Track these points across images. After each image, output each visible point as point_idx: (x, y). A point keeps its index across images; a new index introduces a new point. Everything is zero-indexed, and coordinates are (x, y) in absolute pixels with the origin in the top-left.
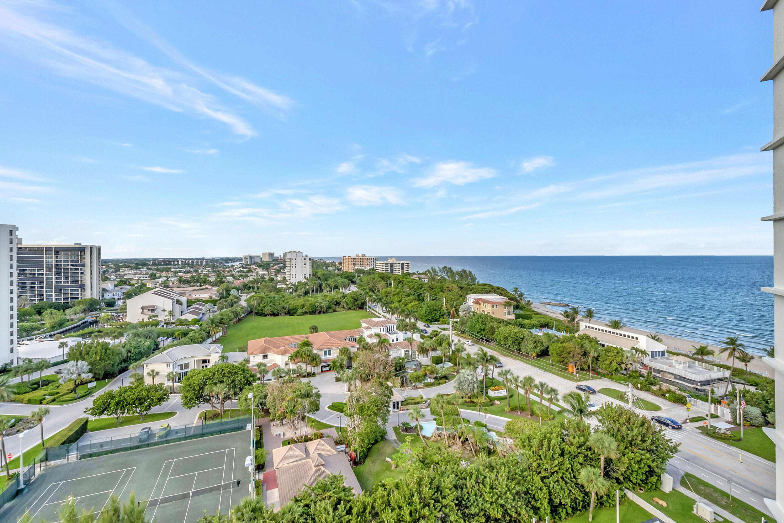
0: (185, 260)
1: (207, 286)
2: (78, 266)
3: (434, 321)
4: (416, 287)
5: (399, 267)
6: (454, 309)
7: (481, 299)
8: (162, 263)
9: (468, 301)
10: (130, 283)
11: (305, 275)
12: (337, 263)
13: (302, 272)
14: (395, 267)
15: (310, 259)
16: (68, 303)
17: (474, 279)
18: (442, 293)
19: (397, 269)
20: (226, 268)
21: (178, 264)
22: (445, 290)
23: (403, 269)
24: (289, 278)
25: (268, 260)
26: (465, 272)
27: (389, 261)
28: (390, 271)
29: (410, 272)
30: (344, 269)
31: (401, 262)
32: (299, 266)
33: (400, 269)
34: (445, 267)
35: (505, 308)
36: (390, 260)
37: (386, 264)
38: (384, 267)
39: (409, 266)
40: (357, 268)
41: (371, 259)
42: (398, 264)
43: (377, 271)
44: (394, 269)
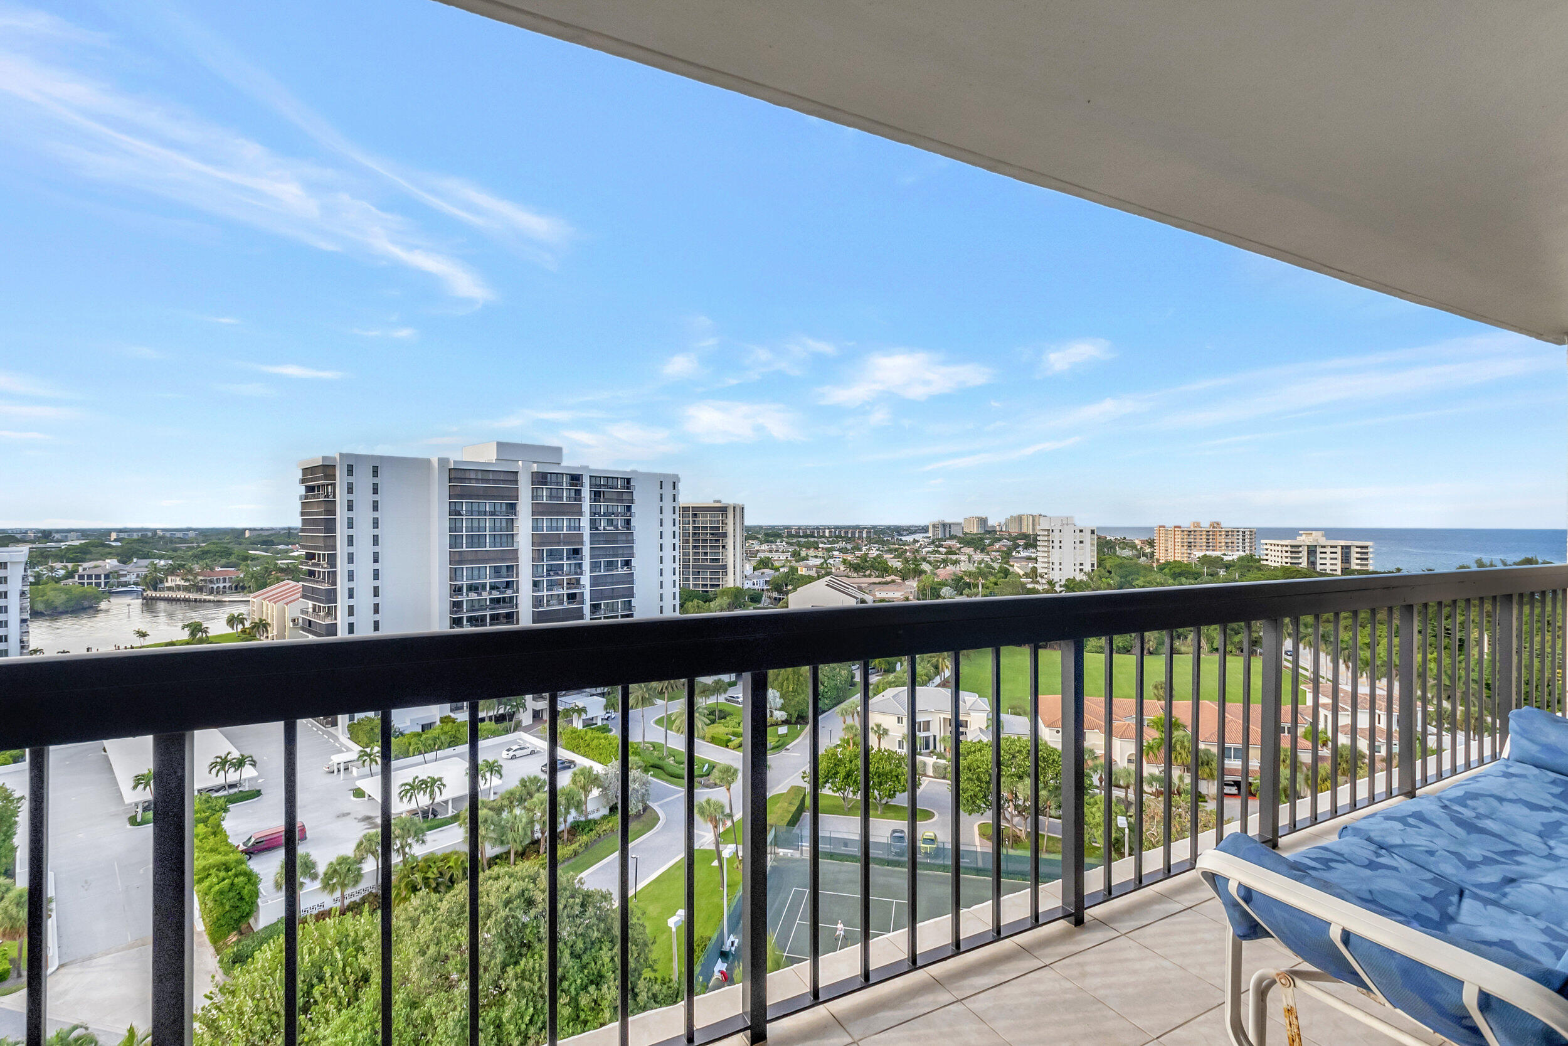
0: (836, 528)
1: (893, 577)
2: (719, 536)
8: (801, 534)
10: (772, 565)
11: (1081, 564)
12: (1137, 542)
13: (1075, 559)
14: (1323, 556)
15: (1093, 532)
16: (707, 592)
19: (1328, 562)
20: (904, 545)
21: (824, 536)
23: (1346, 558)
24: (1046, 571)
25: (975, 532)
27: (1299, 538)
28: (1305, 565)
30: (1161, 556)
31: (1343, 543)
32: (1068, 544)
33: (1339, 562)
36: (1304, 537)
37: (1292, 546)
38: (1288, 554)
39: (1366, 553)
40: (1205, 556)
41: (1236, 533)
42: (1331, 547)
43: (1265, 563)
44: (1319, 561)
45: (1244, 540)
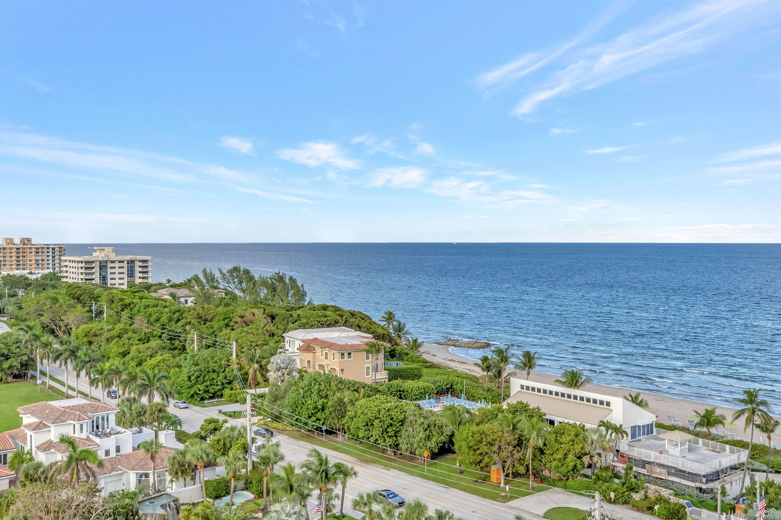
3: (211, 398)
4: (164, 319)
5: (121, 270)
6: (256, 366)
7: (316, 339)
9: (287, 347)
14: (112, 270)
17: (301, 295)
18: (228, 330)
19: (117, 276)
22: (236, 323)
23: (131, 274)
26: (281, 279)
27: (95, 254)
28: (97, 281)
29: (150, 281)
31: (128, 258)
33: (125, 276)
34: (236, 269)
35: (368, 358)
36: (97, 253)
37: (86, 262)
38: (83, 271)
39: (146, 267)
40: (8, 275)
41: (45, 250)
42: (120, 262)
43: (65, 280)
44: (109, 276)
45: (54, 257)
